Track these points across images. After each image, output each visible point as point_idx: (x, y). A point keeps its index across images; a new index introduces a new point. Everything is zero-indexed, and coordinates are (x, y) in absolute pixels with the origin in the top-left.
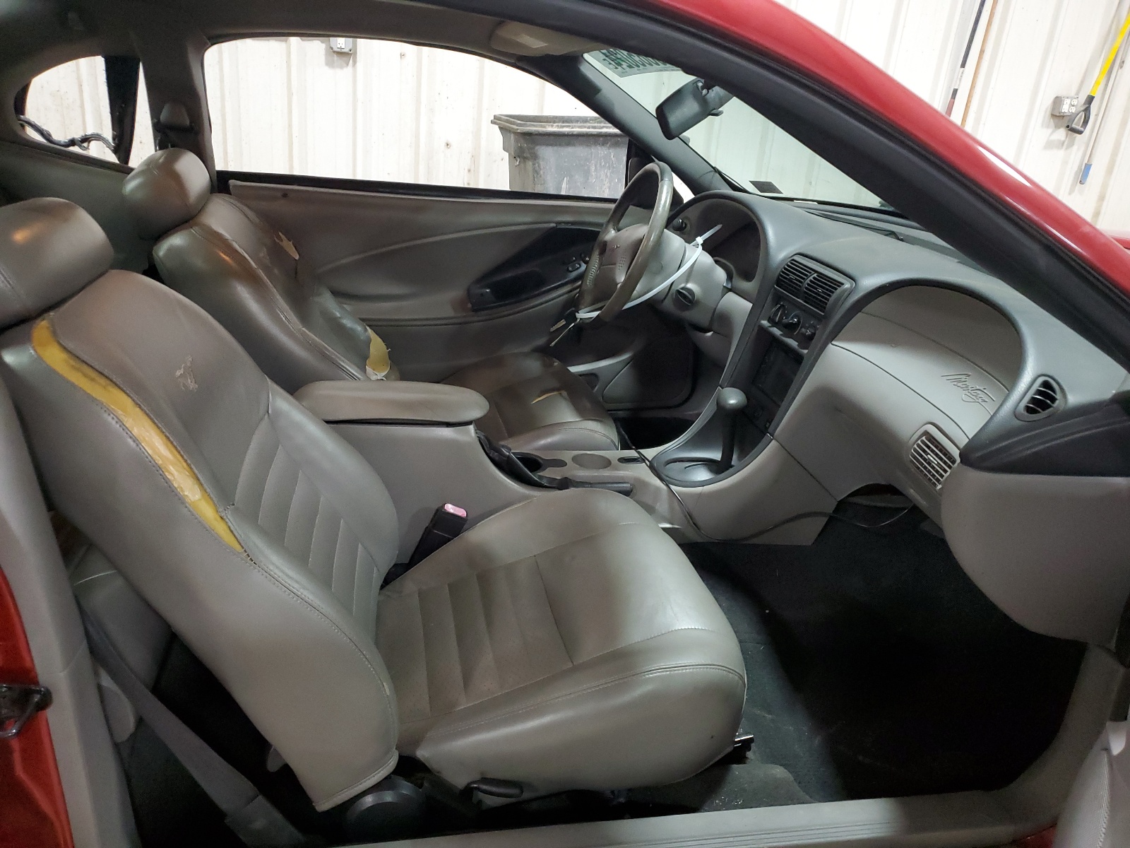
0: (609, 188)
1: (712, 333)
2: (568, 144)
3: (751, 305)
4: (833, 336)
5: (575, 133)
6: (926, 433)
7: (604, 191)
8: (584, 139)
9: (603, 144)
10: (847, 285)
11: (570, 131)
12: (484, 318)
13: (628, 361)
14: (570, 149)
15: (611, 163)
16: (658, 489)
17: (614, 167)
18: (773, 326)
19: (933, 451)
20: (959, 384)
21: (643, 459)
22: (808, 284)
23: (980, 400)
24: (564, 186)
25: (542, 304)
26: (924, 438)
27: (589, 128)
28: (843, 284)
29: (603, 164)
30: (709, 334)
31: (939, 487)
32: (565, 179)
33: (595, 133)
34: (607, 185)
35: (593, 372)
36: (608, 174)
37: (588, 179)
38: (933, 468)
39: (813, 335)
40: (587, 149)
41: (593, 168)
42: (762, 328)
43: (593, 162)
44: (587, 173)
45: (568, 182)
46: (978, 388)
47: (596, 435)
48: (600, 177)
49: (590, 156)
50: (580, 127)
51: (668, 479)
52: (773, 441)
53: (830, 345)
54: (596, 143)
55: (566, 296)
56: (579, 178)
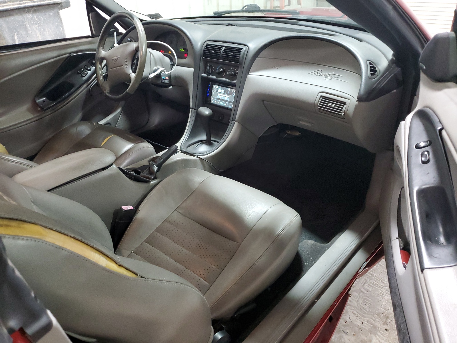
0: (40, 34)
1: (172, 86)
2: (10, 15)
3: (193, 69)
4: (248, 71)
5: (12, 9)
6: (321, 96)
7: (38, 37)
8: (17, 11)
9: (29, 12)
10: (245, 48)
11: (9, 8)
12: (49, 113)
13: (121, 112)
14: (12, 18)
15: (36, 21)
16: (195, 160)
17: (38, 23)
18: (209, 75)
19: (329, 102)
20: (319, 75)
21: (176, 151)
22: (223, 52)
23: (334, 78)
24: (16, 38)
25: (76, 97)
26: (321, 99)
27: (18, 5)
28: (242, 48)
29: (32, 22)
30: (171, 87)
31: (343, 114)
32: (15, 34)
33: (23, 7)
34: (39, 33)
35: (107, 122)
36: (37, 27)
37: (27, 32)
38: (334, 108)
39: (235, 74)
40: (21, 16)
41: (28, 26)
42: (203, 78)
43: (26, 22)
44: (26, 29)
45: (18, 36)
46: (329, 74)
47: (149, 148)
48: (33, 29)
49: (24, 19)
50: (13, 5)
51: (197, 155)
52: (236, 123)
53: (248, 75)
54: (24, 12)
55: (86, 89)
56: (22, 32)
